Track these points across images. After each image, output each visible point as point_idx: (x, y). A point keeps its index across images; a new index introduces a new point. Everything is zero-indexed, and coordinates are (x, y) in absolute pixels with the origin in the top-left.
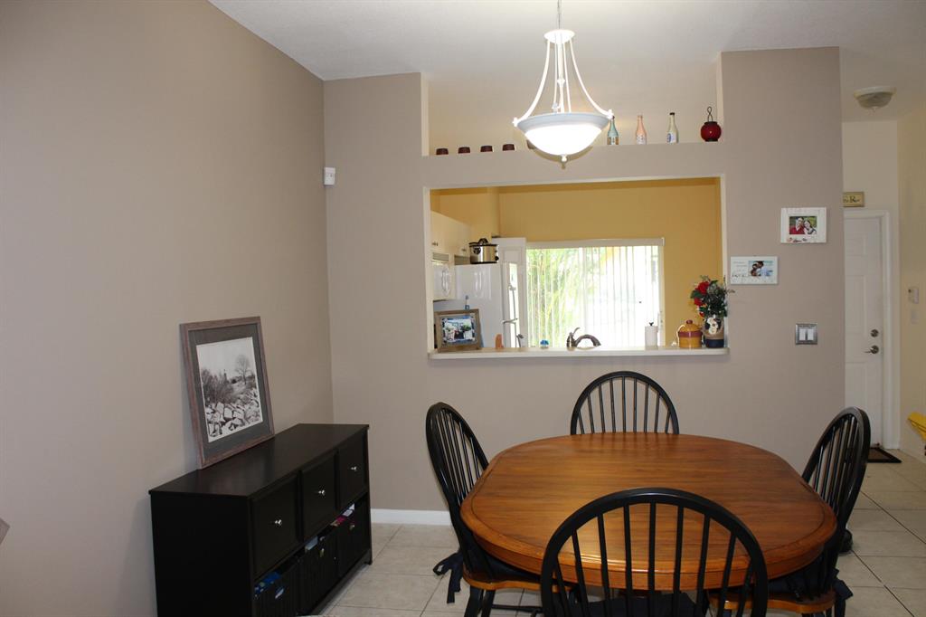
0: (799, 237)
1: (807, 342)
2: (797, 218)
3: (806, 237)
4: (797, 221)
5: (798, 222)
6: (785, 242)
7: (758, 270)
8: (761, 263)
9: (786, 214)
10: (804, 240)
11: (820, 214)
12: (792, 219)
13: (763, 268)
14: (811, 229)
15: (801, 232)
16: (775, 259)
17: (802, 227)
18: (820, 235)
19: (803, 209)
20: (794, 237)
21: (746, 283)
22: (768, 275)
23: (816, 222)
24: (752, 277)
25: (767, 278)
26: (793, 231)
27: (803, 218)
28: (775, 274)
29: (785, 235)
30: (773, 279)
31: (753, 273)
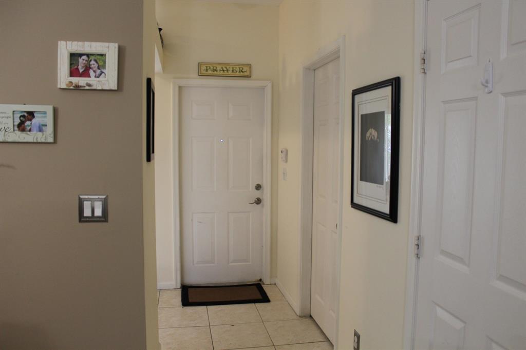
0: (82, 81)
1: (93, 219)
2: (81, 55)
3: (93, 81)
4: (80, 60)
5: (82, 61)
6: (64, 86)
7: (28, 123)
8: (31, 115)
9: (64, 49)
10: (89, 85)
11: (111, 51)
12: (74, 57)
13: (34, 121)
14: (98, 72)
15: (86, 74)
16: (49, 110)
17: (87, 68)
18: (109, 80)
19: (87, 44)
20: (76, 80)
21: (10, 140)
22: (40, 130)
23: (105, 62)
24: (18, 133)
25: (40, 134)
26: (74, 72)
27: (88, 55)
28: (50, 129)
29: (63, 78)
30: (48, 135)
31: (21, 127)
